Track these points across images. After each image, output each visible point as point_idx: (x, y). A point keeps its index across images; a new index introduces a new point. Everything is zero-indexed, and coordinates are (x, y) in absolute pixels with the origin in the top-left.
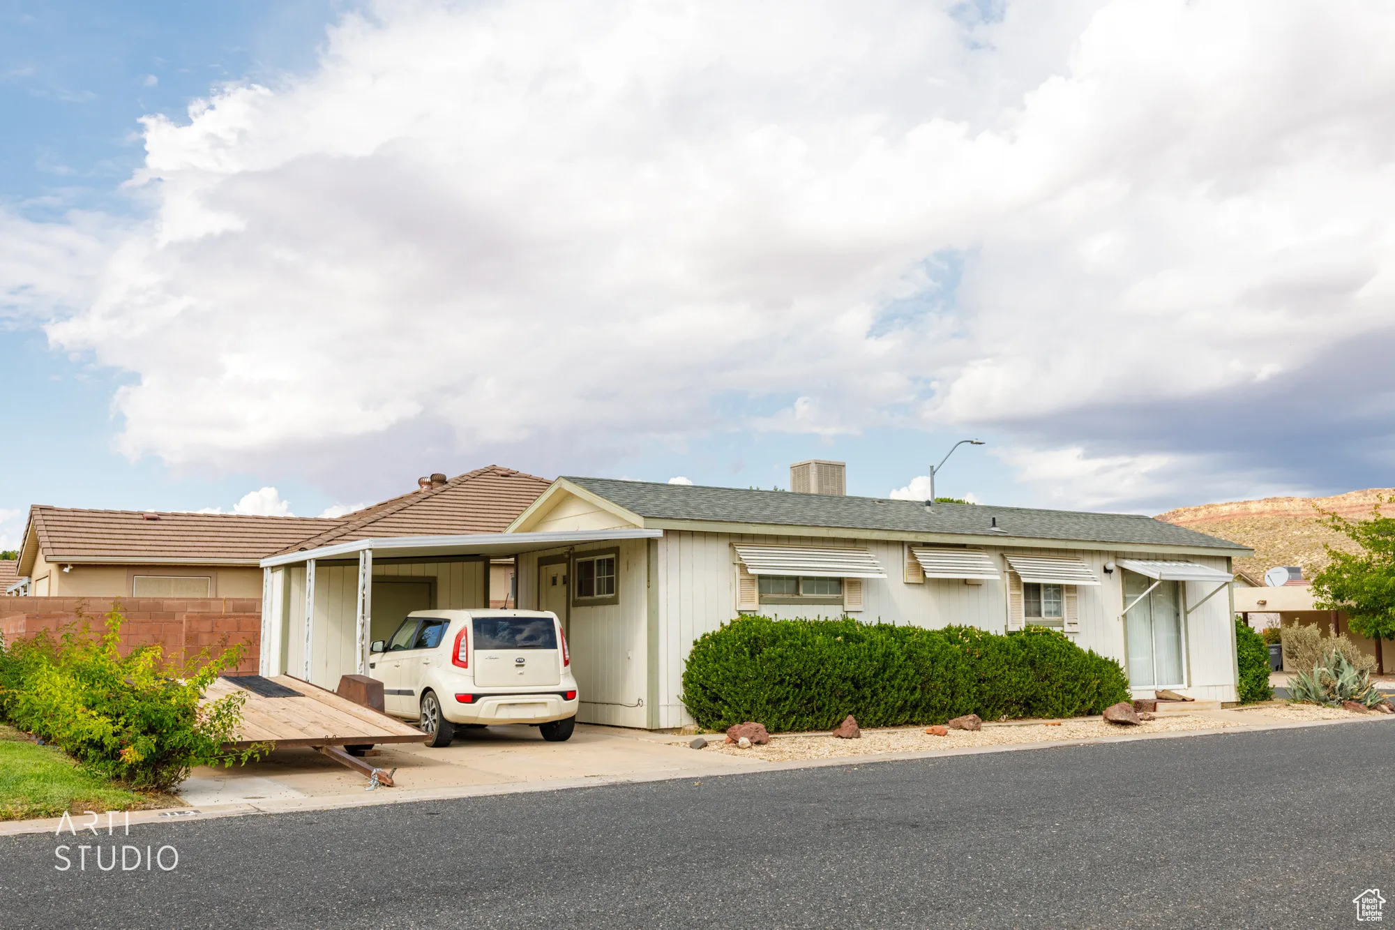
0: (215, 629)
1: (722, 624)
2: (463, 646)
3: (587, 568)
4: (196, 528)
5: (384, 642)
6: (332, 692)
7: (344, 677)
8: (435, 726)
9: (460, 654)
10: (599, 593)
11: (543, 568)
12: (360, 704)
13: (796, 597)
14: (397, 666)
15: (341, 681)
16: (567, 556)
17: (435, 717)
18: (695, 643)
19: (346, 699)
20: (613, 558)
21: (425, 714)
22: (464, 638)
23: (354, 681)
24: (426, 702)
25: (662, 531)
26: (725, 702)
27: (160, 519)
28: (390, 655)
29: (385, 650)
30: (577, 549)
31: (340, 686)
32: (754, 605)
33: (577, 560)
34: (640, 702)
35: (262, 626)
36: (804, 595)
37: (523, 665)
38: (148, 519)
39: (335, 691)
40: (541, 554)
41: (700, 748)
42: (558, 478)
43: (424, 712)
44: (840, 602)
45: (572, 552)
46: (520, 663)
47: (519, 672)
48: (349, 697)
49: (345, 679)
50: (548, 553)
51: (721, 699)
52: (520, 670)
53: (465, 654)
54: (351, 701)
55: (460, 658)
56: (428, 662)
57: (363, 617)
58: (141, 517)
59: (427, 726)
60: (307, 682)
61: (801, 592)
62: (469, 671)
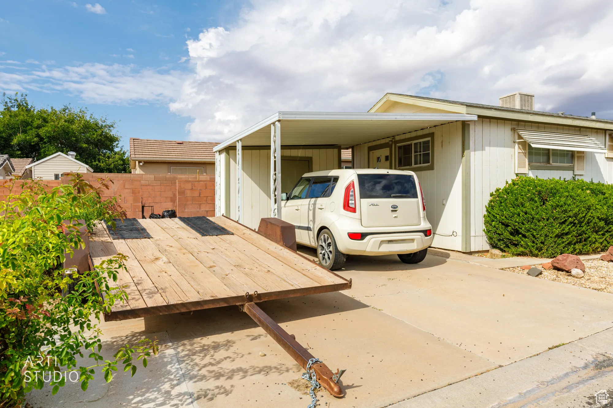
0: (194, 188)
1: (507, 183)
2: (352, 196)
3: (406, 150)
4: (198, 147)
5: (287, 194)
6: (254, 231)
7: (263, 220)
8: (331, 256)
9: (350, 202)
10: (416, 164)
11: (371, 152)
12: (276, 242)
13: (548, 165)
14: (297, 210)
15: (261, 222)
16: (391, 143)
17: (331, 249)
18: (492, 195)
19: (266, 237)
20: (429, 141)
21: (322, 246)
22: (352, 190)
23: (271, 223)
24: (322, 237)
25: (477, 116)
26: (524, 236)
27: (183, 144)
28: (290, 202)
29: (288, 199)
30: (397, 138)
31: (260, 227)
32: (525, 170)
33: (397, 145)
34: (455, 233)
35: (216, 185)
36: (553, 164)
37: (396, 211)
38: (178, 144)
39: (257, 230)
40: (370, 144)
41: (537, 276)
42: (387, 94)
43: (320, 243)
44: (572, 169)
45: (393, 140)
46: (394, 209)
47: (394, 216)
48: (267, 236)
49: (263, 221)
50: (374, 144)
51: (521, 233)
52: (394, 215)
53: (353, 202)
54: (269, 239)
55: (350, 206)
56: (323, 207)
57: (275, 174)
58: (175, 143)
59: (324, 255)
60: (237, 222)
61: (551, 162)
62: (357, 215)
